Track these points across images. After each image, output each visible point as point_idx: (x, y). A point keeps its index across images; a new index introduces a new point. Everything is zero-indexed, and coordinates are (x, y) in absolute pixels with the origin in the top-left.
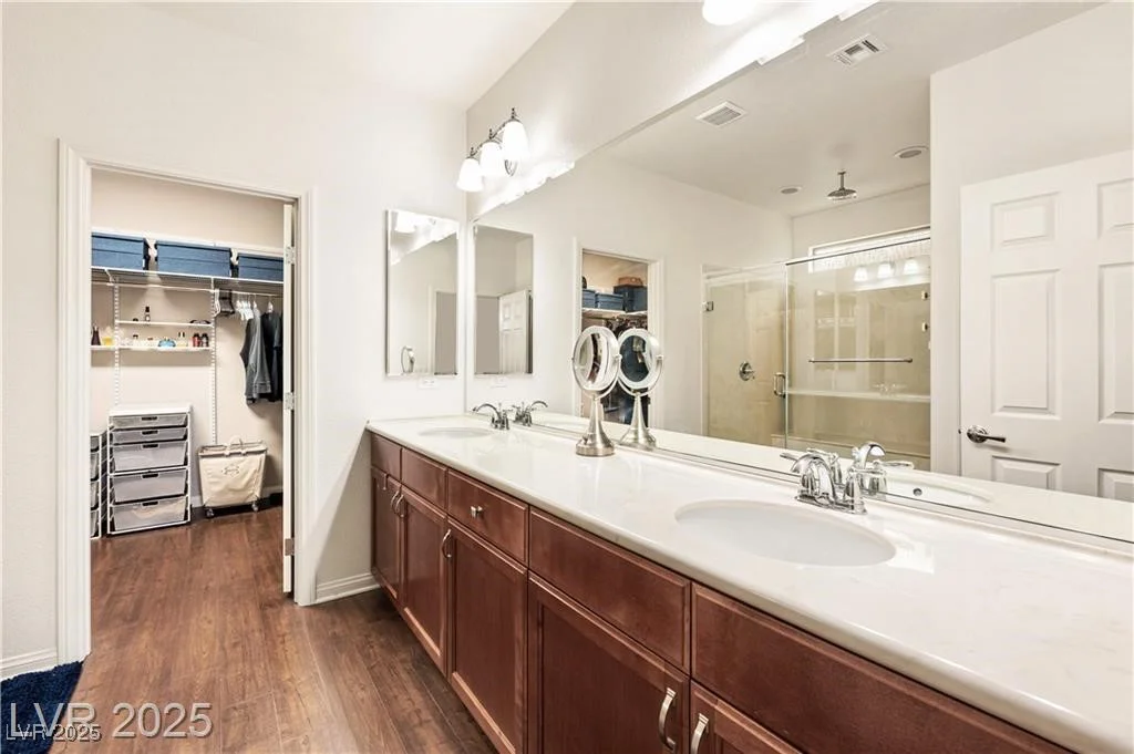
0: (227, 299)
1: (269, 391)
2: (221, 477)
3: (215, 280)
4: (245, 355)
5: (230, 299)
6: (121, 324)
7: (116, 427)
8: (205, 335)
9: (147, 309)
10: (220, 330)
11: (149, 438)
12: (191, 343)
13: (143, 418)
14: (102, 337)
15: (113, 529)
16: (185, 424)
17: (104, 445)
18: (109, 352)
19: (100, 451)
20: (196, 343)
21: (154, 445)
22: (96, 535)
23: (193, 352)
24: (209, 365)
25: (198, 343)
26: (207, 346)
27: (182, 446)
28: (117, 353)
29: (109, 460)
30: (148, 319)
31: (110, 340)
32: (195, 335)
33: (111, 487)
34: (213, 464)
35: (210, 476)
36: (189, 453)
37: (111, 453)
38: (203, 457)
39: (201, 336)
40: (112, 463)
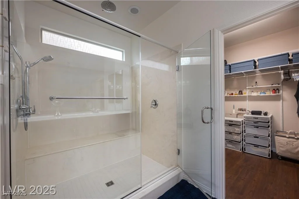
0: (287, 74)
2: (284, 145)
3: (281, 67)
4: (297, 96)
5: (289, 73)
6: (248, 88)
7: (246, 120)
8: (278, 89)
9: (256, 83)
10: (284, 86)
11: (256, 125)
12: (272, 92)
13: (254, 118)
14: (243, 92)
15: (245, 150)
16: (269, 122)
17: (242, 124)
18: (246, 97)
19: (241, 126)
20: (274, 92)
21: (257, 127)
22: (241, 150)
23: (273, 96)
24: (280, 100)
25: (275, 92)
26: (279, 93)
27: (267, 129)
28: (247, 97)
29: (244, 129)
30: (256, 85)
31: (245, 93)
32: (273, 90)
33: (244, 137)
34: (281, 139)
35: (279, 143)
36: (270, 133)
37: (244, 127)
38: (276, 135)
39: (276, 89)
40: (245, 130)
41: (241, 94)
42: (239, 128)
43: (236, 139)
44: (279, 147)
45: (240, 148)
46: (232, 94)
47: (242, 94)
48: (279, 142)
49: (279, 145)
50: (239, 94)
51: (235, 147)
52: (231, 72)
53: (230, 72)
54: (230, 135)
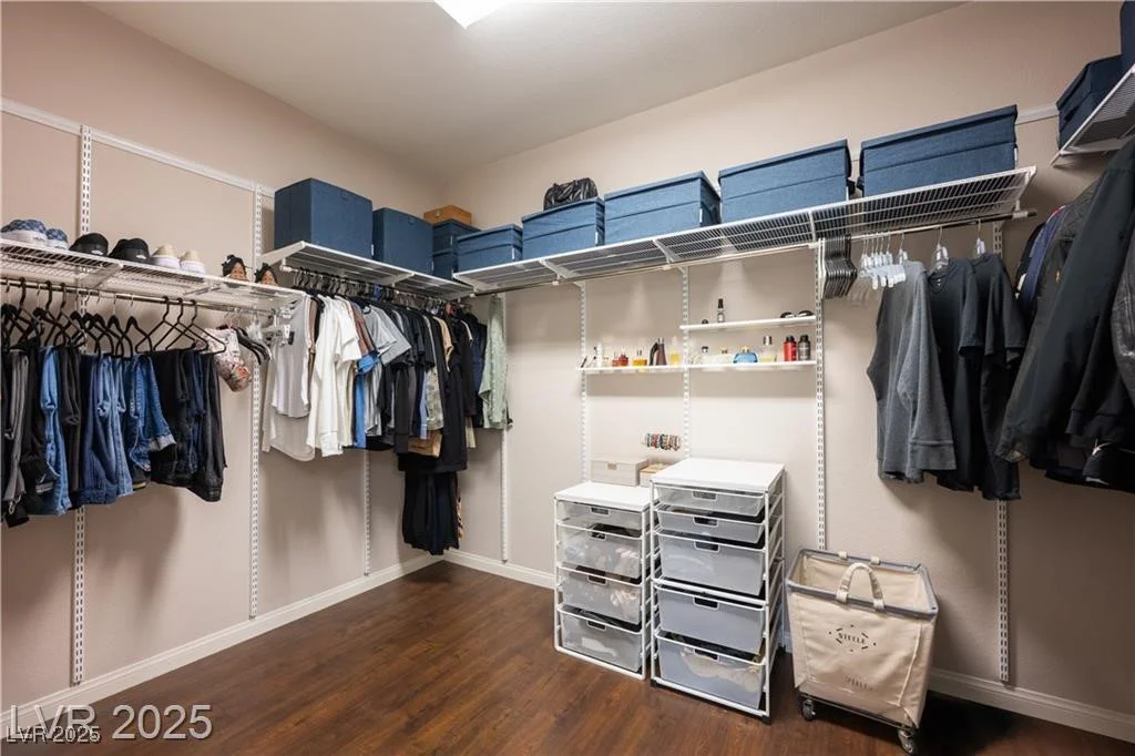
0: (843, 255)
1: (951, 465)
2: (828, 645)
3: (817, 215)
4: (879, 375)
5: (847, 253)
6: (691, 332)
7: (662, 503)
8: (805, 339)
9: (721, 304)
10: (830, 327)
11: (706, 531)
12: (781, 355)
13: (696, 494)
14: (668, 352)
15: (658, 674)
16: (761, 518)
17: (648, 528)
18: (679, 375)
19: (642, 538)
20: (790, 353)
21: (713, 543)
22: (640, 672)
23: (785, 372)
24: (814, 395)
25: (794, 353)
26: (809, 358)
27: (755, 557)
28: (686, 375)
29: (653, 557)
30: (721, 319)
31: (676, 357)
32: (787, 339)
33: (656, 602)
34: (813, 612)
35: (806, 634)
36: (766, 576)
37: (656, 544)
38: (794, 590)
39: (797, 340)
40: (658, 563)
41: (657, 364)
42: (635, 546)
43: (619, 608)
44: (805, 654)
45: (637, 659)
46: (624, 361)
47: (662, 361)
48: (804, 628)
49: (808, 642)
50: (651, 363)
51: (614, 654)
52: (606, 240)
53: (602, 241)
54: (597, 587)
